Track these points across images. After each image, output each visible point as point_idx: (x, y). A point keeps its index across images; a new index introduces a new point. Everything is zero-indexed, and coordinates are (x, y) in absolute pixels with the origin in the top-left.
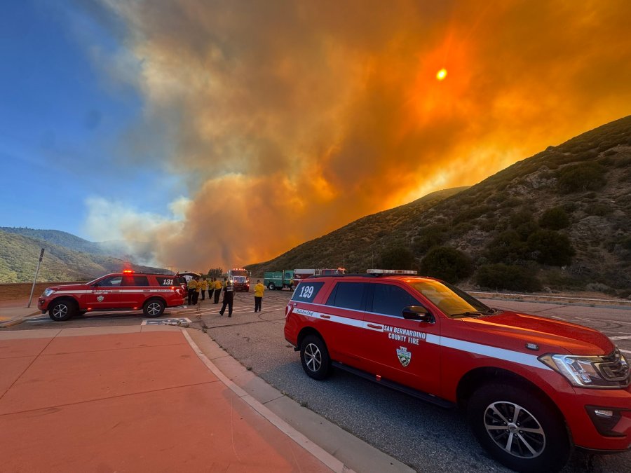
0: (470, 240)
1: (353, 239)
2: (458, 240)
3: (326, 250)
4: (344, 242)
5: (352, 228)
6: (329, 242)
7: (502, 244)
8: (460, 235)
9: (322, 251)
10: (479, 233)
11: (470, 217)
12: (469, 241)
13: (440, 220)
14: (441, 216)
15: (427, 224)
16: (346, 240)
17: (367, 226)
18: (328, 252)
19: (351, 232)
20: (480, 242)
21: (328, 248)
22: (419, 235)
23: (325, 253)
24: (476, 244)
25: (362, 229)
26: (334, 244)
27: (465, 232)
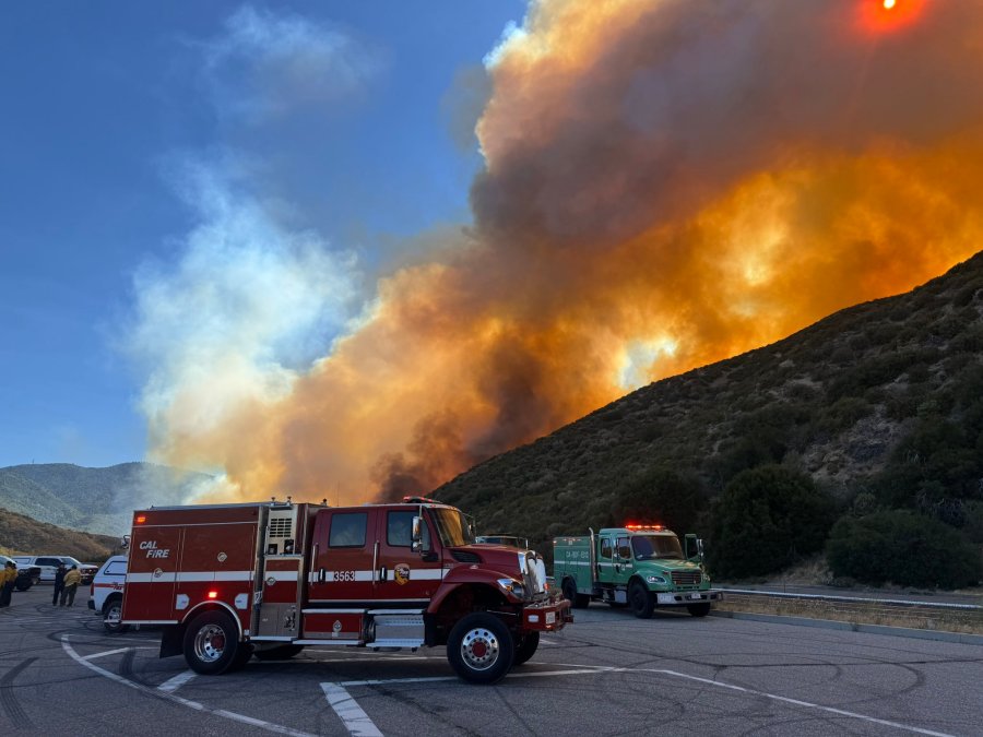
0: (853, 446)
1: (613, 445)
2: (826, 447)
3: (536, 479)
4: (588, 454)
5: (617, 416)
6: (549, 456)
7: (912, 455)
8: (833, 431)
9: (527, 480)
10: (882, 425)
11: (867, 382)
12: (851, 449)
13: (798, 392)
14: (806, 382)
15: (761, 404)
16: (596, 450)
17: (654, 408)
18: (539, 483)
19: (608, 428)
20: (876, 451)
21: (542, 471)
22: (734, 434)
23: (532, 485)
24: (865, 458)
25: (640, 418)
26: (560, 462)
27: (847, 424)
